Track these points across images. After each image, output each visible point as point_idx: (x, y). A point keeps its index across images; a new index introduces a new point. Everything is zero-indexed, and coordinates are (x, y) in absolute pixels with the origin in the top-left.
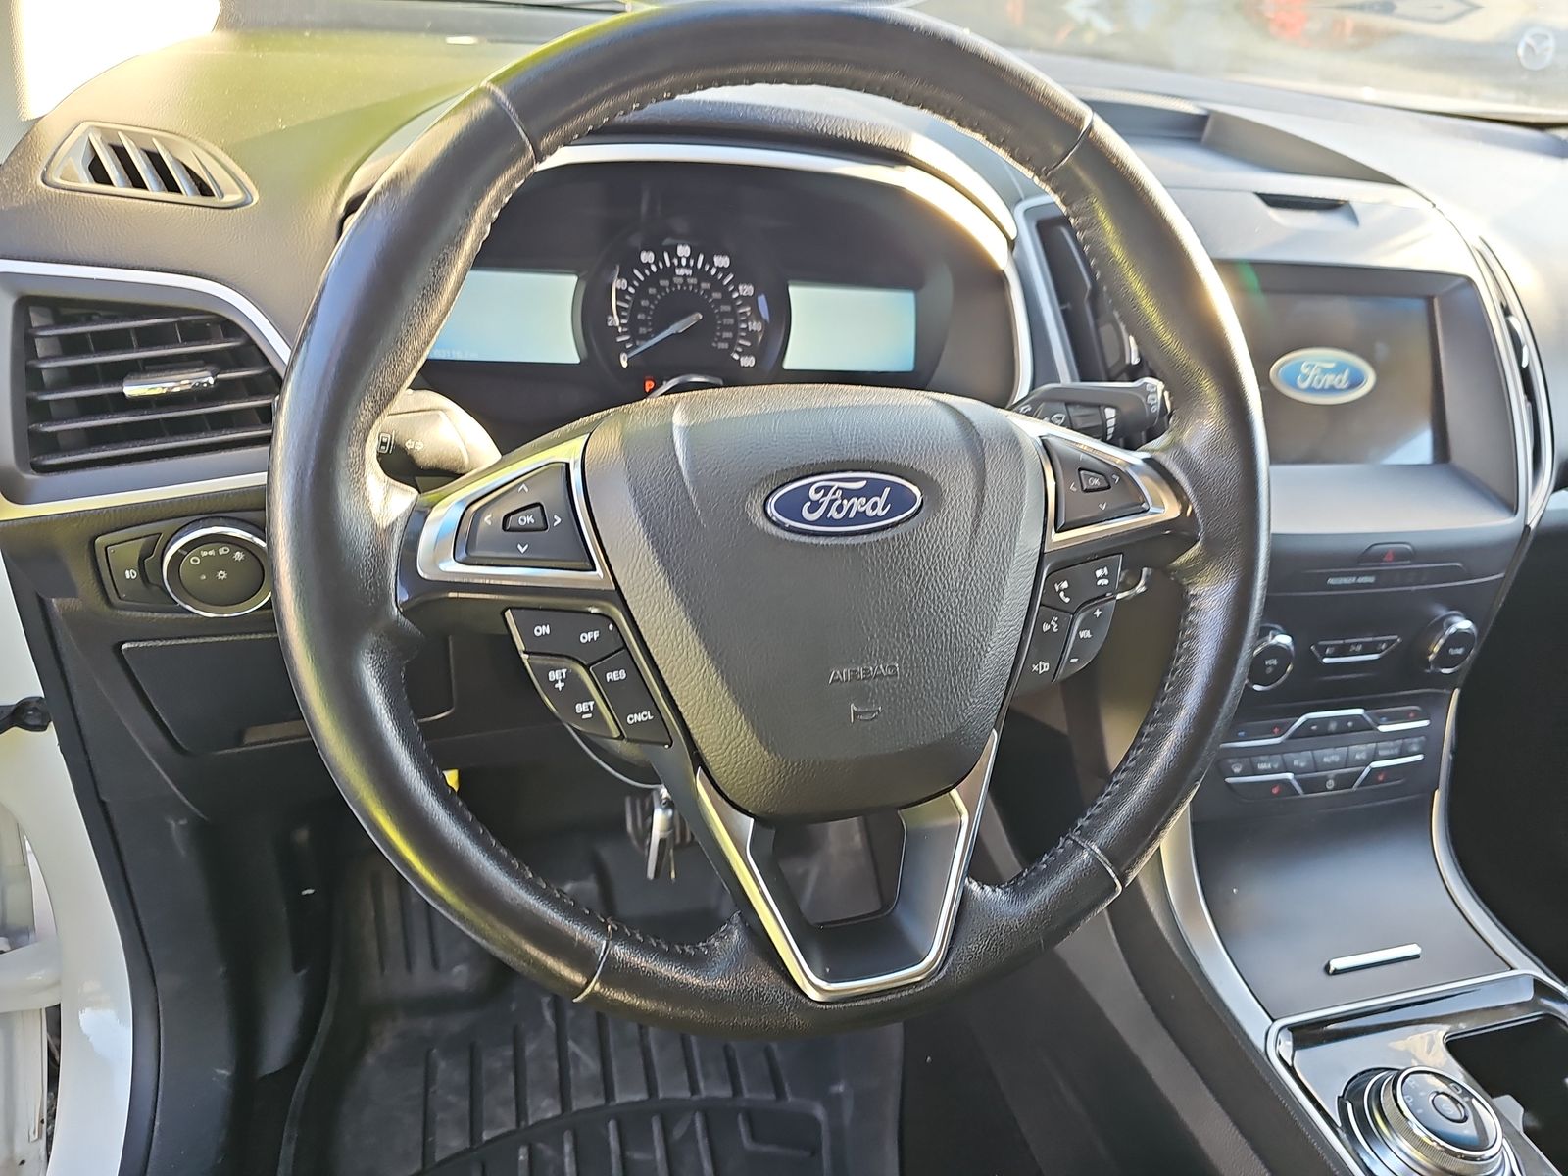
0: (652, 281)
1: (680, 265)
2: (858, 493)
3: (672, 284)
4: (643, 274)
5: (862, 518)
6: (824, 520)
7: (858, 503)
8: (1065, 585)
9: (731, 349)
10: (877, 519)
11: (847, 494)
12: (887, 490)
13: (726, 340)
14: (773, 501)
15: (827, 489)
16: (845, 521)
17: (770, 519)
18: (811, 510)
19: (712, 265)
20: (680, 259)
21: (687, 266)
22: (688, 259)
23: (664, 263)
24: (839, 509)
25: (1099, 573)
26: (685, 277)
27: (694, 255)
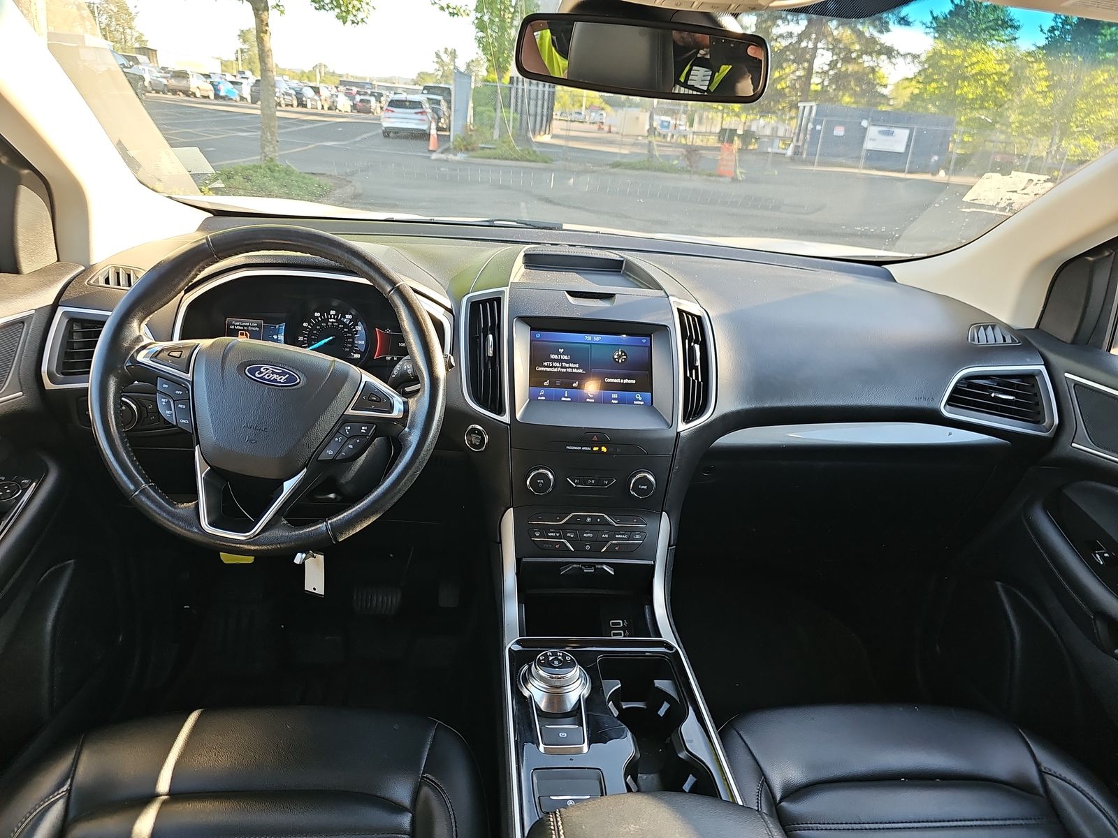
0: (319, 323)
1: (331, 318)
2: (277, 373)
3: (327, 324)
4: (315, 321)
5: (275, 380)
6: (262, 378)
7: (275, 376)
8: (349, 428)
9: (350, 351)
10: (280, 382)
11: (273, 373)
12: (288, 376)
13: (349, 347)
14: (248, 368)
15: (268, 369)
16: (269, 380)
17: (245, 373)
18: (259, 374)
19: (345, 317)
20: (331, 316)
21: (334, 318)
22: (334, 315)
23: (324, 317)
24: (268, 376)
25: (363, 428)
26: (333, 322)
27: (337, 314)
